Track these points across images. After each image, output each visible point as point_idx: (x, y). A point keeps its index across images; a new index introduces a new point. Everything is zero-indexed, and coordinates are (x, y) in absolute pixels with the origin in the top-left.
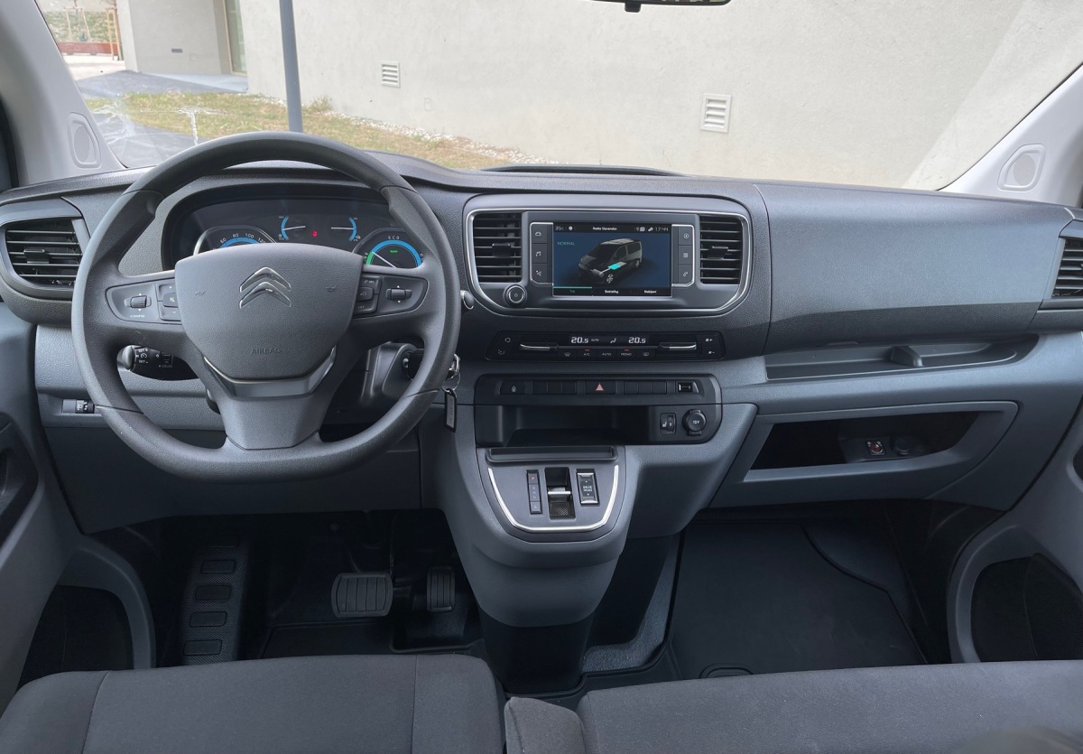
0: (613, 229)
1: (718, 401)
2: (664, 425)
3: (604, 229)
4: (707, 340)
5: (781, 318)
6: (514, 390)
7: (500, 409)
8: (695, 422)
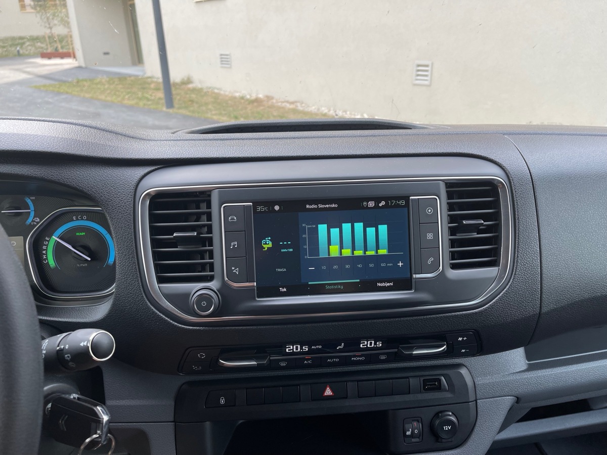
0: (333, 206)
1: (472, 398)
2: (408, 433)
3: (321, 206)
4: (460, 339)
5: (552, 306)
6: (222, 401)
7: (208, 424)
8: (446, 428)
